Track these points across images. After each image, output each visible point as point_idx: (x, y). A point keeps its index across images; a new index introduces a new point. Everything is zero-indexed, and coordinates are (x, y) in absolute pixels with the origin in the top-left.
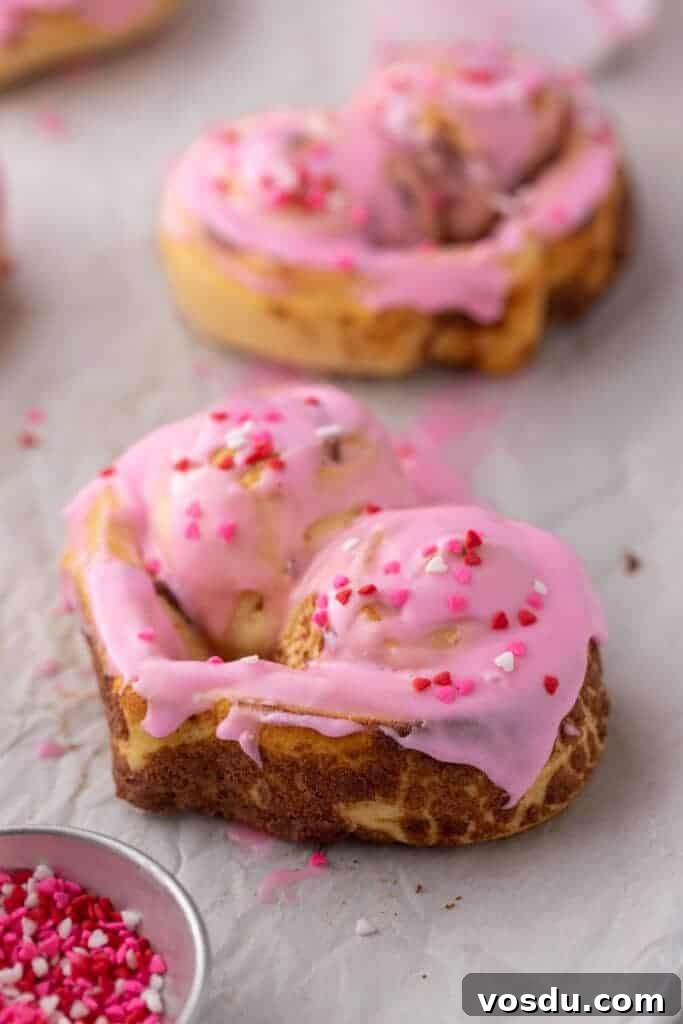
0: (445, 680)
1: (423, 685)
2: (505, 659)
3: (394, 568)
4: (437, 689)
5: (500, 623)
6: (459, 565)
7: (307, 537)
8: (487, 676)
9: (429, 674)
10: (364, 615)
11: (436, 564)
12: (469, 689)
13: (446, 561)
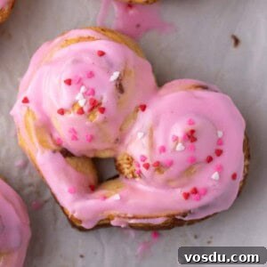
0: (195, 191)
1: (187, 196)
2: (215, 176)
3: (163, 149)
4: (193, 196)
5: (210, 160)
6: (189, 143)
7: (121, 130)
8: (210, 184)
9: (188, 189)
10: (157, 173)
11: (180, 147)
12: (205, 191)
13: (183, 144)
